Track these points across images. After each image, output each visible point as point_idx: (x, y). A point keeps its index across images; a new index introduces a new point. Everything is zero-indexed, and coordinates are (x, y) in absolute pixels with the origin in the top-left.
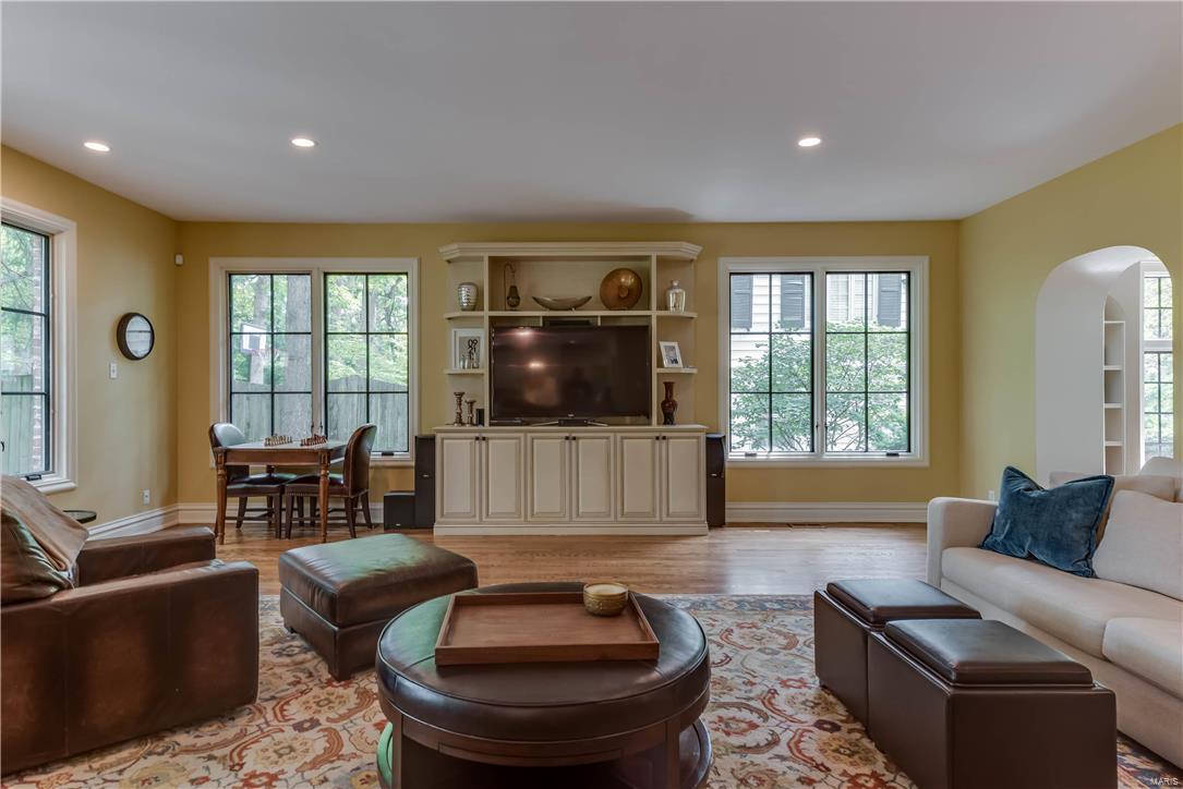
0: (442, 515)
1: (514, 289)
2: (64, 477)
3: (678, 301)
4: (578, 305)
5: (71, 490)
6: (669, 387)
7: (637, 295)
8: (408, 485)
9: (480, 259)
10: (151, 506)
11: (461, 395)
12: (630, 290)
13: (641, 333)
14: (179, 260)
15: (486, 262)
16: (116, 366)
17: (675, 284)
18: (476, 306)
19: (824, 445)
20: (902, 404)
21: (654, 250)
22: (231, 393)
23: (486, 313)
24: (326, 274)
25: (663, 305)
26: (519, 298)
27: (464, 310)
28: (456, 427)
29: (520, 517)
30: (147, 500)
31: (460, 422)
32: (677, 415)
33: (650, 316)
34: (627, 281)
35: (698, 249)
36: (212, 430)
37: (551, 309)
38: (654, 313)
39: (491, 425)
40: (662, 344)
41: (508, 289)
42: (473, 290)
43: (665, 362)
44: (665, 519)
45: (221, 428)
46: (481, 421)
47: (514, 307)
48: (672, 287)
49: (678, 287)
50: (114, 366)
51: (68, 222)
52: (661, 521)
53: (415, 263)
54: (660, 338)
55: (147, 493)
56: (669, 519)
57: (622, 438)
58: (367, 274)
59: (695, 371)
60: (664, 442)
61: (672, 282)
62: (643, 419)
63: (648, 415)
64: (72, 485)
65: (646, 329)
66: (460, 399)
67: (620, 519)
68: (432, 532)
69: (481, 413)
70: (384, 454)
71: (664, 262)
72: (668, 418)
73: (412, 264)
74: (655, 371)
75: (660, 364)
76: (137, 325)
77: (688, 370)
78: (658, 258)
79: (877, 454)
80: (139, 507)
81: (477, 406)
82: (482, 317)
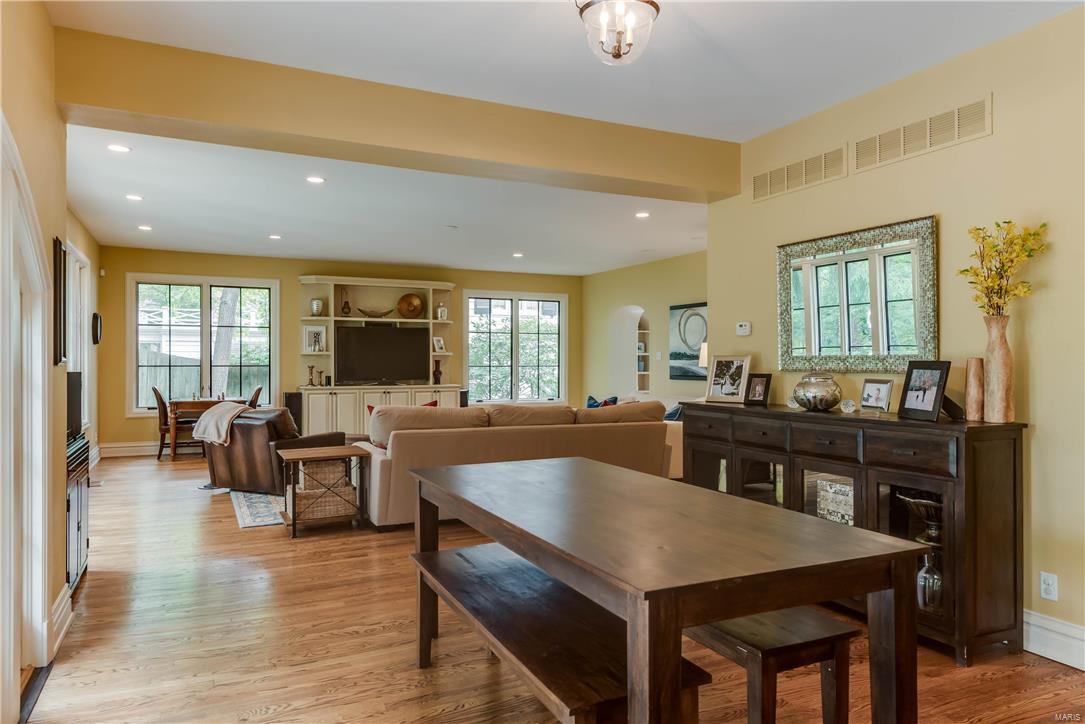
1: (347, 303)
2: (87, 420)
3: (443, 314)
4: (385, 315)
6: (437, 363)
7: (422, 311)
9: (329, 286)
11: (312, 367)
12: (415, 307)
13: (424, 332)
14: (103, 273)
15: (333, 288)
17: (442, 304)
18: (324, 312)
19: (517, 395)
20: (556, 372)
21: (429, 286)
22: (138, 366)
23: (332, 318)
24: (211, 286)
25: (435, 317)
26: (350, 309)
27: (313, 315)
28: (319, 387)
31: (312, 384)
32: (442, 379)
33: (428, 323)
34: (416, 302)
37: (370, 316)
38: (431, 321)
39: (335, 385)
40: (435, 338)
41: (344, 303)
42: (320, 303)
46: (328, 382)
47: (347, 314)
48: (439, 306)
49: (443, 306)
53: (278, 282)
54: (434, 335)
57: (416, 392)
58: (241, 288)
59: (451, 354)
61: (440, 303)
62: (425, 381)
63: (428, 379)
64: (89, 425)
65: (427, 330)
66: (312, 370)
69: (328, 379)
72: (437, 381)
74: (432, 353)
75: (434, 350)
77: (447, 354)
78: (433, 290)
79: (544, 399)
81: (325, 375)
82: (329, 321)
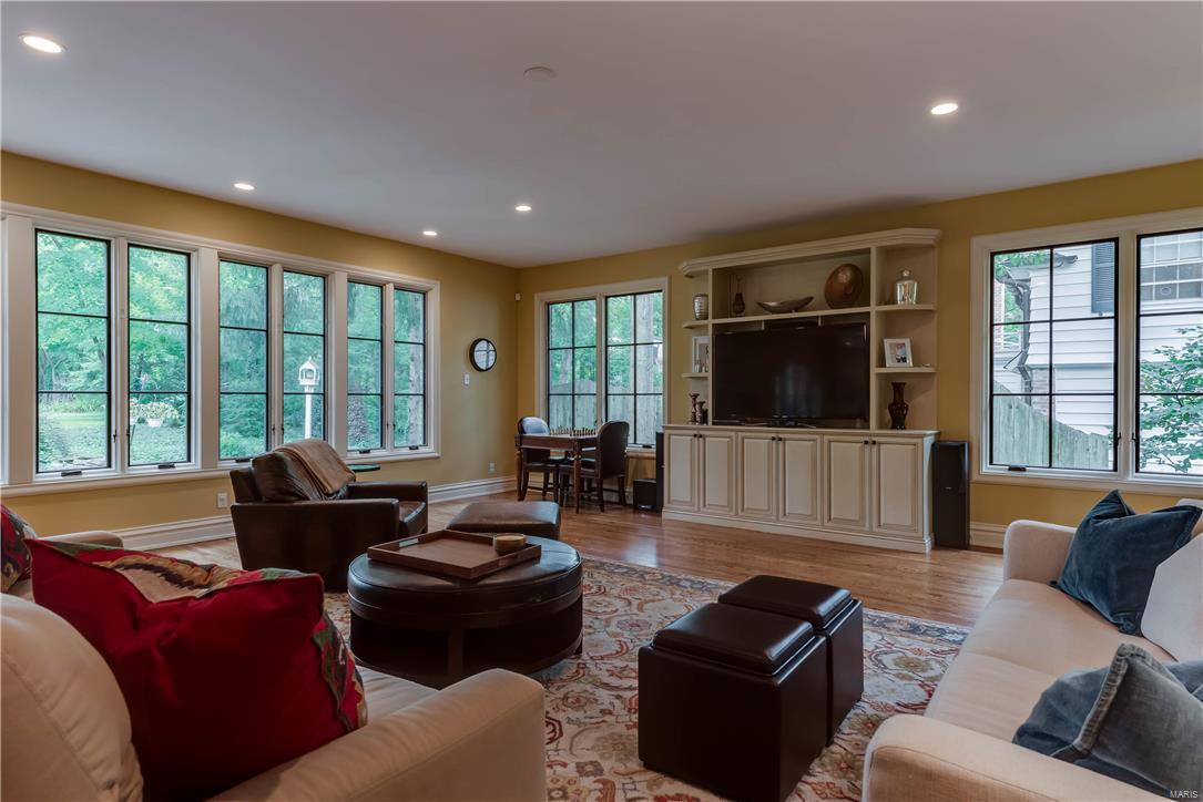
0: (669, 502)
1: (739, 296)
2: (432, 449)
3: (906, 294)
4: (802, 306)
5: (437, 458)
6: (897, 388)
7: (857, 291)
8: (651, 474)
9: (706, 272)
10: (495, 475)
11: (695, 396)
14: (518, 297)
15: (711, 273)
16: (468, 377)
17: (905, 274)
18: (704, 315)
21: (874, 241)
22: (549, 395)
23: (711, 322)
24: (607, 298)
26: (744, 304)
27: (698, 319)
28: (690, 425)
29: (731, 510)
30: (492, 470)
31: (695, 420)
32: (908, 419)
33: (869, 313)
34: (845, 277)
35: (936, 232)
36: (521, 421)
37: (774, 313)
38: (874, 309)
39: (714, 424)
40: (887, 342)
41: (733, 297)
42: (703, 301)
43: (889, 362)
44: (875, 529)
45: (530, 422)
46: (704, 420)
47: (740, 312)
48: (900, 279)
49: (908, 278)
50: (467, 376)
51: (434, 282)
52: (871, 532)
53: (666, 279)
54: (883, 335)
55: (492, 465)
56: (880, 530)
57: (832, 441)
58: (635, 294)
59: (930, 370)
60: (875, 448)
61: (902, 272)
62: (859, 422)
64: (436, 455)
66: (695, 399)
67: (826, 524)
68: (660, 516)
69: (705, 413)
70: (645, 447)
71: (888, 253)
72: (897, 423)
73: (663, 281)
74: (874, 370)
75: (882, 363)
76: (482, 345)
77: (919, 370)
78: (880, 250)
80: (487, 475)
81: (704, 407)
82: (707, 326)
